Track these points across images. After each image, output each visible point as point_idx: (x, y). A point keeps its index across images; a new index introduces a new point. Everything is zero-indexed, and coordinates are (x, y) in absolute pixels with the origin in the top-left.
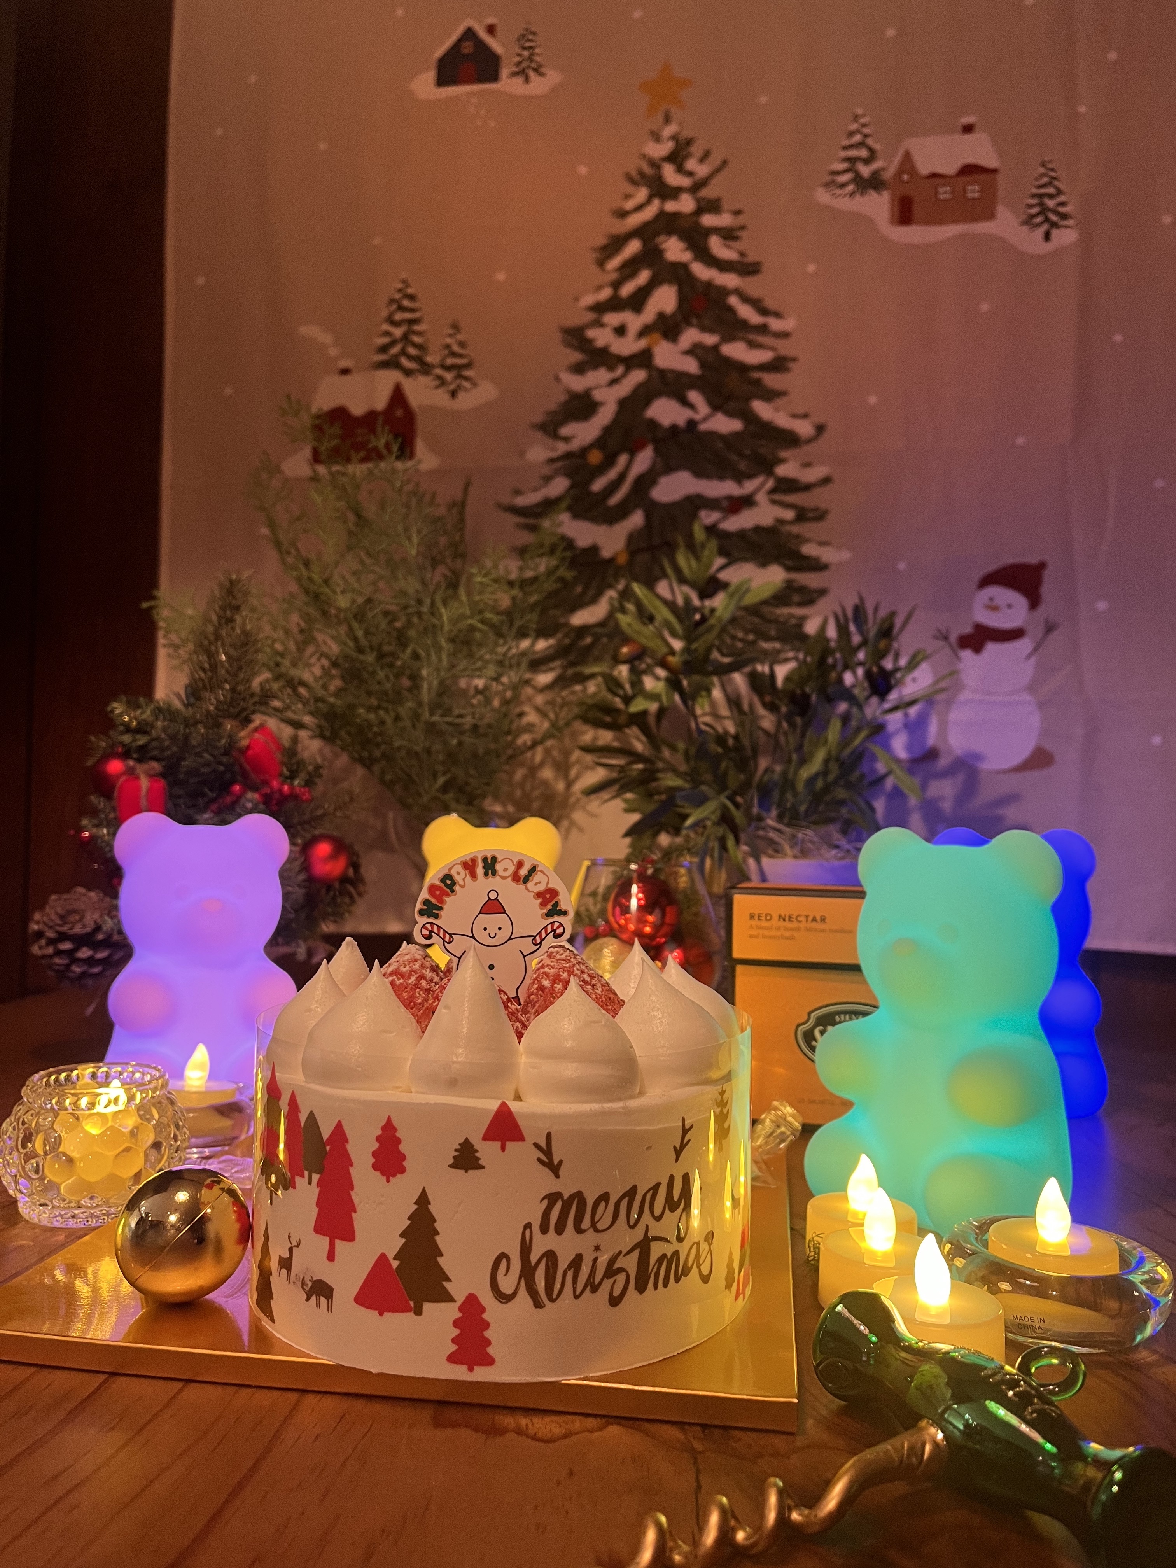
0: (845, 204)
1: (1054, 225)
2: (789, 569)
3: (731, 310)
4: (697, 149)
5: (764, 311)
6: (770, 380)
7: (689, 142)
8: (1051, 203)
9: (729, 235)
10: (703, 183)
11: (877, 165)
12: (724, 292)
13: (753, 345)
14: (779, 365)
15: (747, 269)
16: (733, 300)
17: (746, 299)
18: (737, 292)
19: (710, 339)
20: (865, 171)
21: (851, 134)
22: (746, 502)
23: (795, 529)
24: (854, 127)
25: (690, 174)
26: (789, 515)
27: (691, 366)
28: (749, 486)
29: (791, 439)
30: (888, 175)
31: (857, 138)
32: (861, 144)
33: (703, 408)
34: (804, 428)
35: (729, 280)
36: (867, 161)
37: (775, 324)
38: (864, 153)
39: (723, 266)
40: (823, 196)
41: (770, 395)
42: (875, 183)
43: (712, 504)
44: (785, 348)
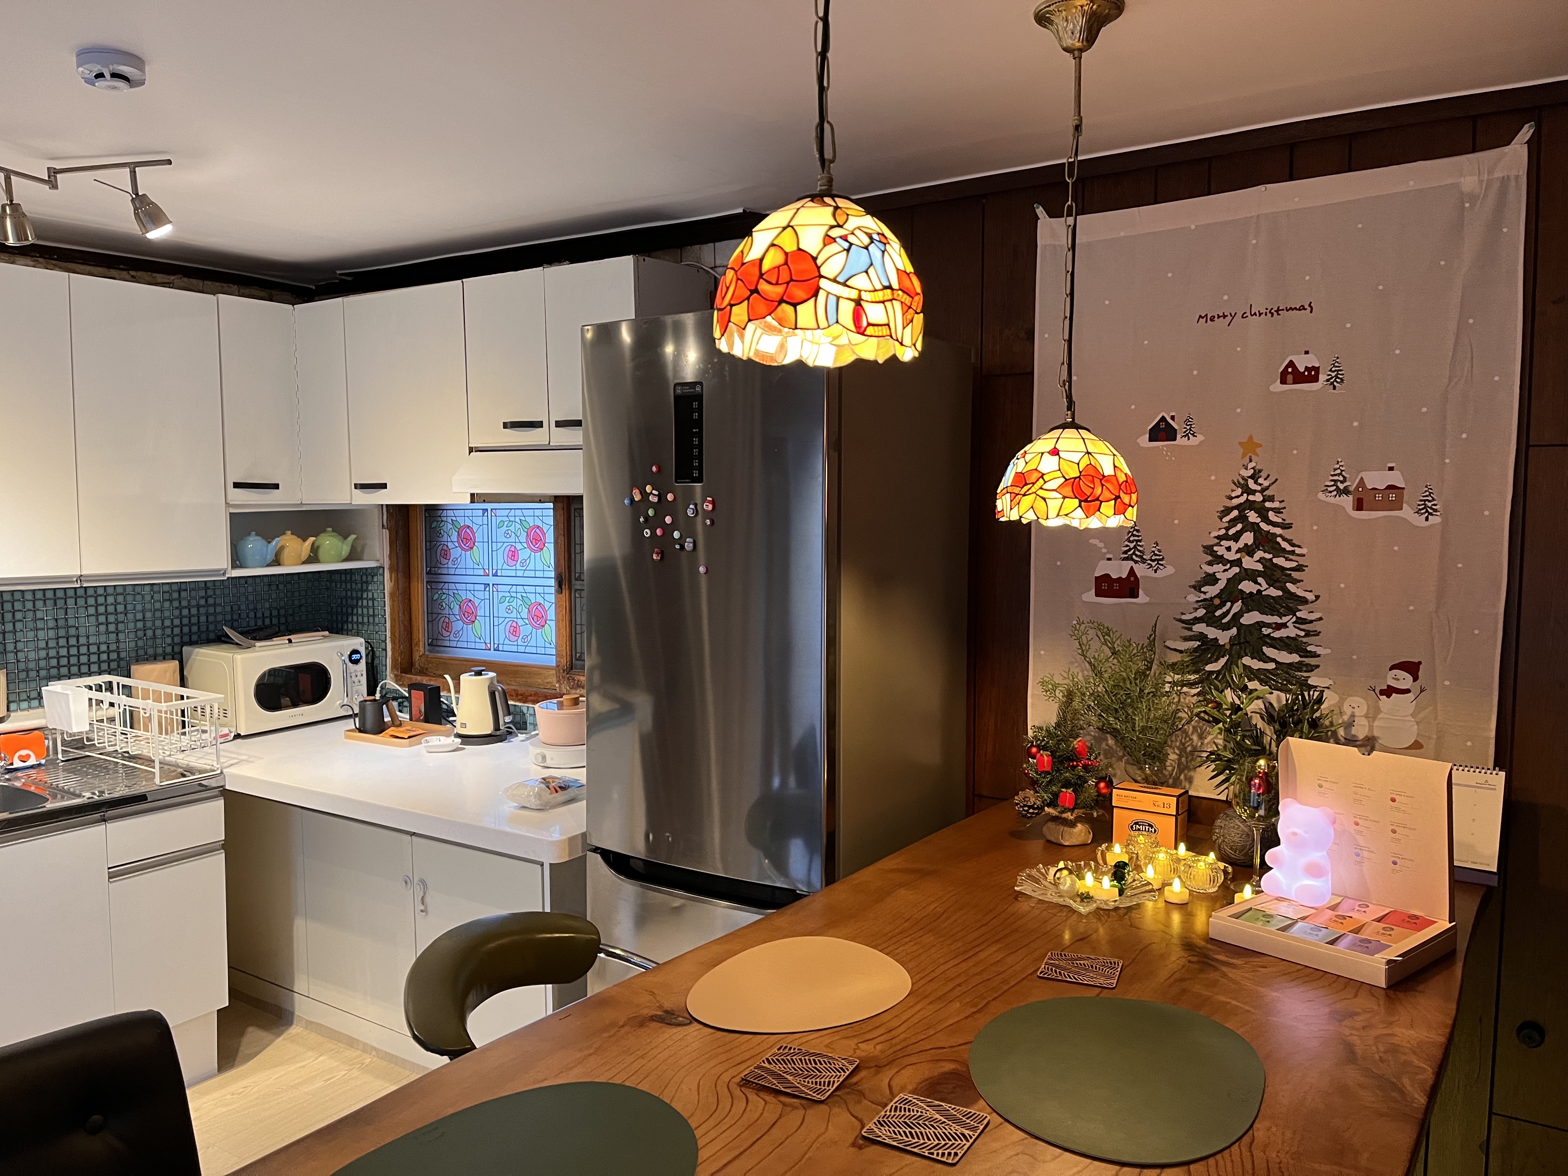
0: (1332, 500)
1: (1431, 514)
2: (1300, 656)
3: (1278, 543)
4: (1264, 474)
5: (1293, 545)
6: (1295, 575)
7: (1260, 471)
8: (1429, 504)
9: (1277, 511)
10: (1267, 488)
11: (1345, 484)
12: (1275, 535)
13: (1287, 559)
14: (1299, 568)
15: (1286, 526)
16: (1279, 539)
17: (1284, 539)
18: (1280, 536)
19: (1268, 556)
20: (1341, 486)
21: (1335, 470)
22: (1284, 625)
23: (1304, 640)
24: (1338, 466)
25: (1260, 485)
26: (1302, 634)
27: (1260, 567)
28: (1285, 619)
29: (1304, 601)
30: (1352, 489)
31: (1338, 471)
32: (1340, 474)
33: (1265, 585)
34: (1310, 597)
35: (1278, 531)
36: (1342, 482)
37: (1298, 551)
38: (1341, 478)
39: (1275, 524)
40: (1321, 496)
41: (1295, 582)
42: (1346, 491)
43: (1268, 625)
44: (1302, 561)
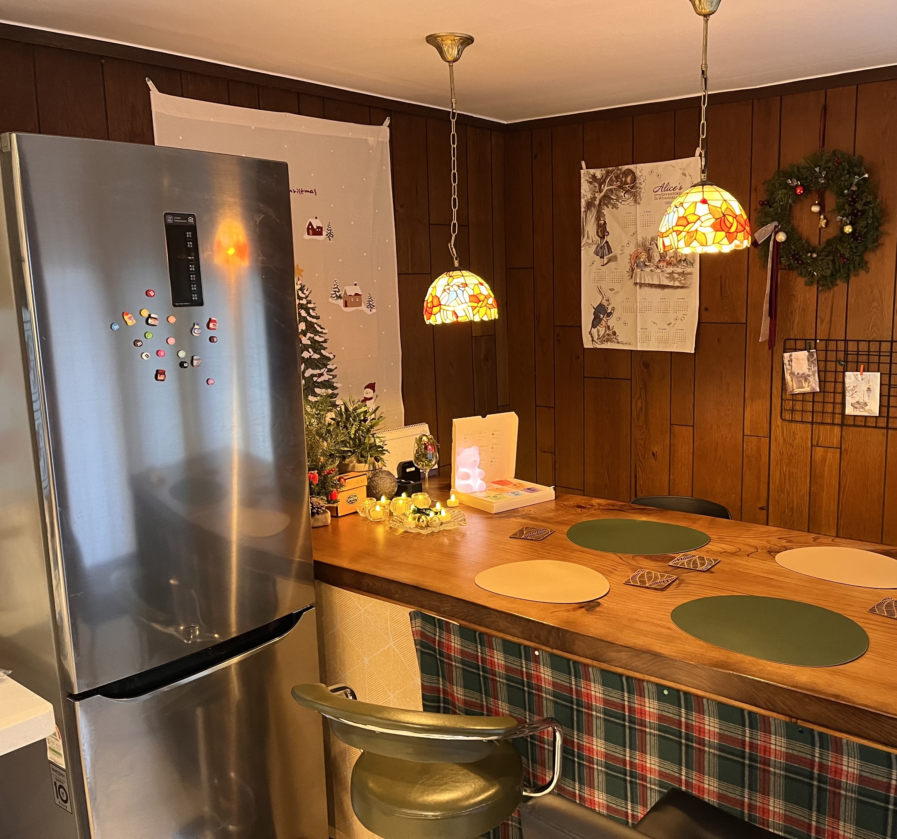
0: (334, 302)
1: (372, 308)
2: (332, 390)
3: (315, 328)
4: (306, 288)
5: (322, 328)
6: (324, 345)
7: (304, 286)
8: (371, 303)
9: (313, 309)
10: (307, 297)
11: (340, 293)
12: (314, 323)
13: (320, 337)
14: (325, 341)
15: (318, 318)
16: (316, 325)
17: (318, 325)
18: (316, 323)
19: (312, 336)
20: (338, 294)
21: (335, 285)
22: (322, 375)
23: (332, 380)
24: (335, 283)
25: (305, 294)
26: (331, 377)
27: (309, 343)
28: (322, 371)
29: (329, 359)
30: (342, 296)
32: (337, 287)
33: (312, 353)
34: (331, 356)
35: (314, 320)
36: (338, 292)
37: (324, 331)
38: (337, 290)
39: (313, 317)
40: (330, 299)
41: (325, 349)
42: (340, 297)
43: (316, 376)
44: (326, 337)
